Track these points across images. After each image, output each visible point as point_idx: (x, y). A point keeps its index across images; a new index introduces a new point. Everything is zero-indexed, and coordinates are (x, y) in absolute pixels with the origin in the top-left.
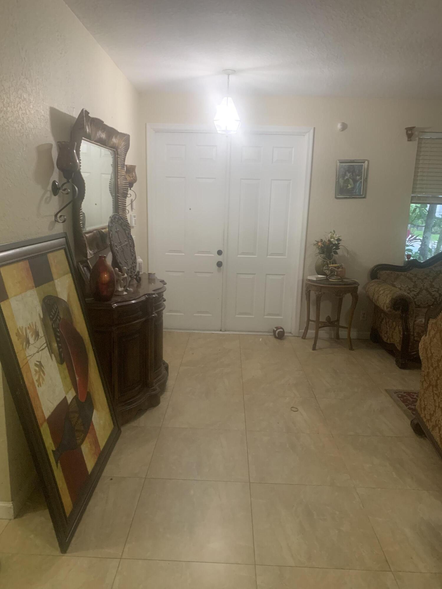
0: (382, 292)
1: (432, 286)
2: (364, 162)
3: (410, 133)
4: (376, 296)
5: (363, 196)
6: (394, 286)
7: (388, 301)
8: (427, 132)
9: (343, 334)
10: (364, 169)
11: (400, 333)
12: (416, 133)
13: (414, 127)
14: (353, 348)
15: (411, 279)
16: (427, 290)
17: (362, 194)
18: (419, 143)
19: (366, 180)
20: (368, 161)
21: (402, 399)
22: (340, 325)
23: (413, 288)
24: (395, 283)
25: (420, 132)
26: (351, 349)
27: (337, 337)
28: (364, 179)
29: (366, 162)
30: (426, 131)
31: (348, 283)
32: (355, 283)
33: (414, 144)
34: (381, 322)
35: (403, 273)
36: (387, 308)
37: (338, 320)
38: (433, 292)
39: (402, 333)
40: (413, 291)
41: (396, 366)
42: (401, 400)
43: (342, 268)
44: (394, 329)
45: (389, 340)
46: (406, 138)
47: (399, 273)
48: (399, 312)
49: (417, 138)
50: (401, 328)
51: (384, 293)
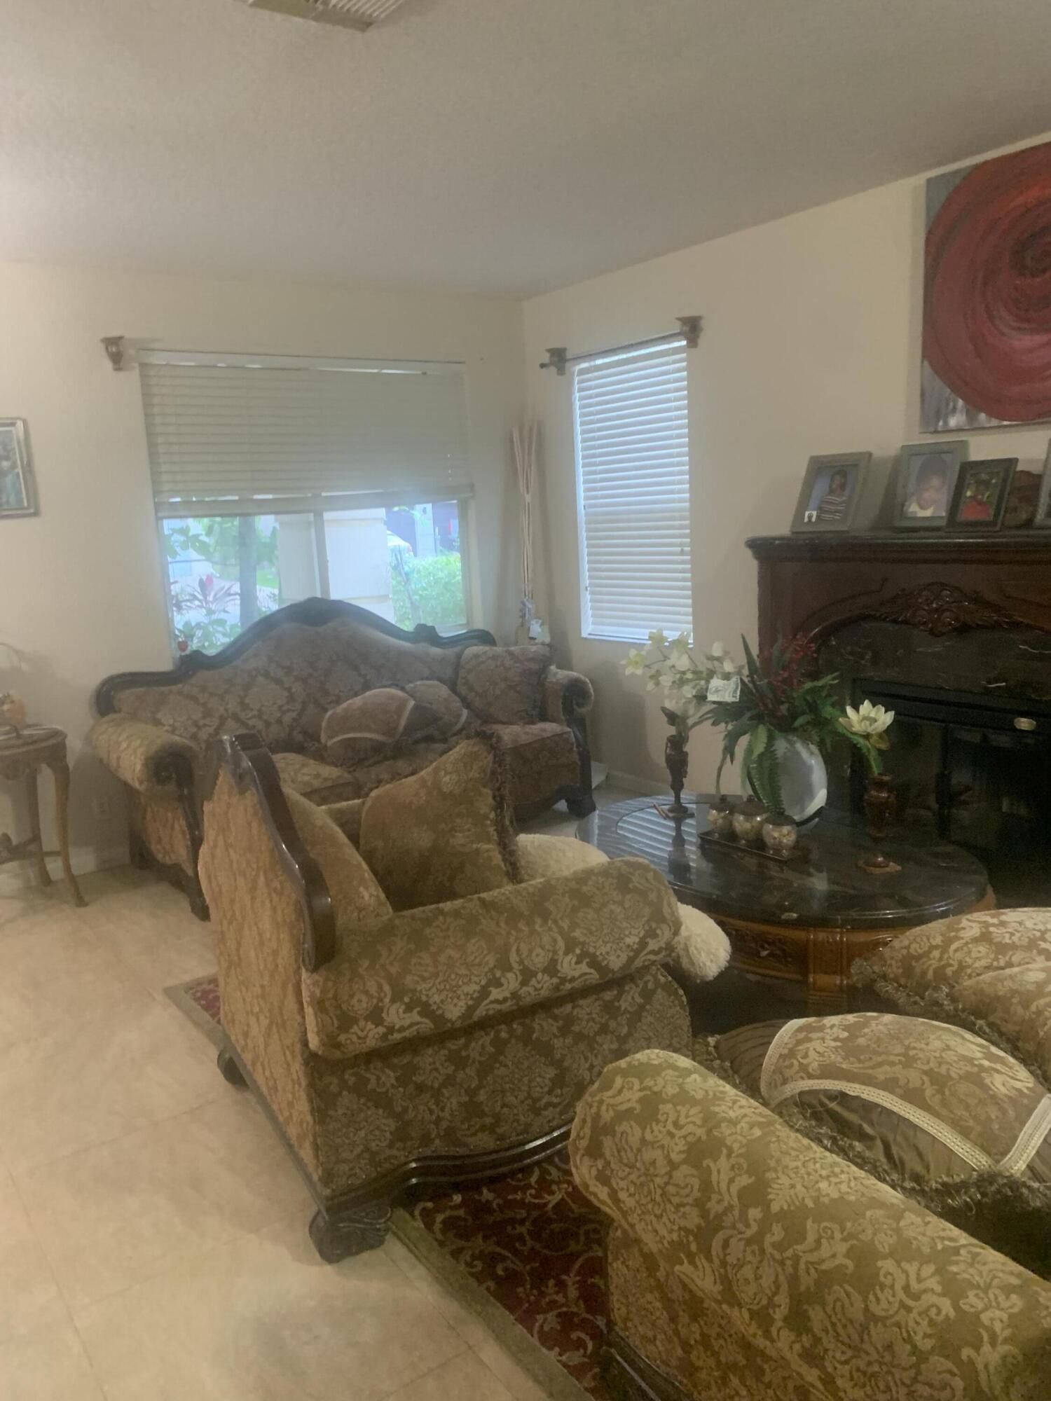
0: (124, 745)
1: (245, 707)
2: (13, 424)
3: (116, 351)
4: (114, 756)
5: (32, 511)
6: (158, 723)
7: (138, 767)
8: (158, 350)
9: (55, 867)
10: (19, 442)
11: (184, 834)
12: (132, 352)
13: (121, 338)
14: (86, 899)
15: (195, 699)
16: (236, 717)
17: (26, 504)
18: (144, 376)
19: (29, 468)
20: (25, 422)
21: (203, 1002)
22: (45, 849)
23: (204, 718)
24: (159, 716)
25: (140, 349)
26: (81, 902)
27: (46, 880)
28: (22, 467)
29: (20, 424)
30: (152, 346)
31: (35, 738)
32: (56, 733)
33: (131, 378)
34: (144, 818)
35: (174, 688)
36: (141, 783)
37: (36, 838)
38: (249, 719)
39: (188, 837)
40: (205, 725)
41: (192, 915)
42: (199, 1004)
43: (13, 702)
44: (173, 828)
45: (167, 858)
46: (108, 365)
47: (165, 689)
48: (171, 787)
49: (136, 365)
50: (183, 823)
51: (128, 746)
